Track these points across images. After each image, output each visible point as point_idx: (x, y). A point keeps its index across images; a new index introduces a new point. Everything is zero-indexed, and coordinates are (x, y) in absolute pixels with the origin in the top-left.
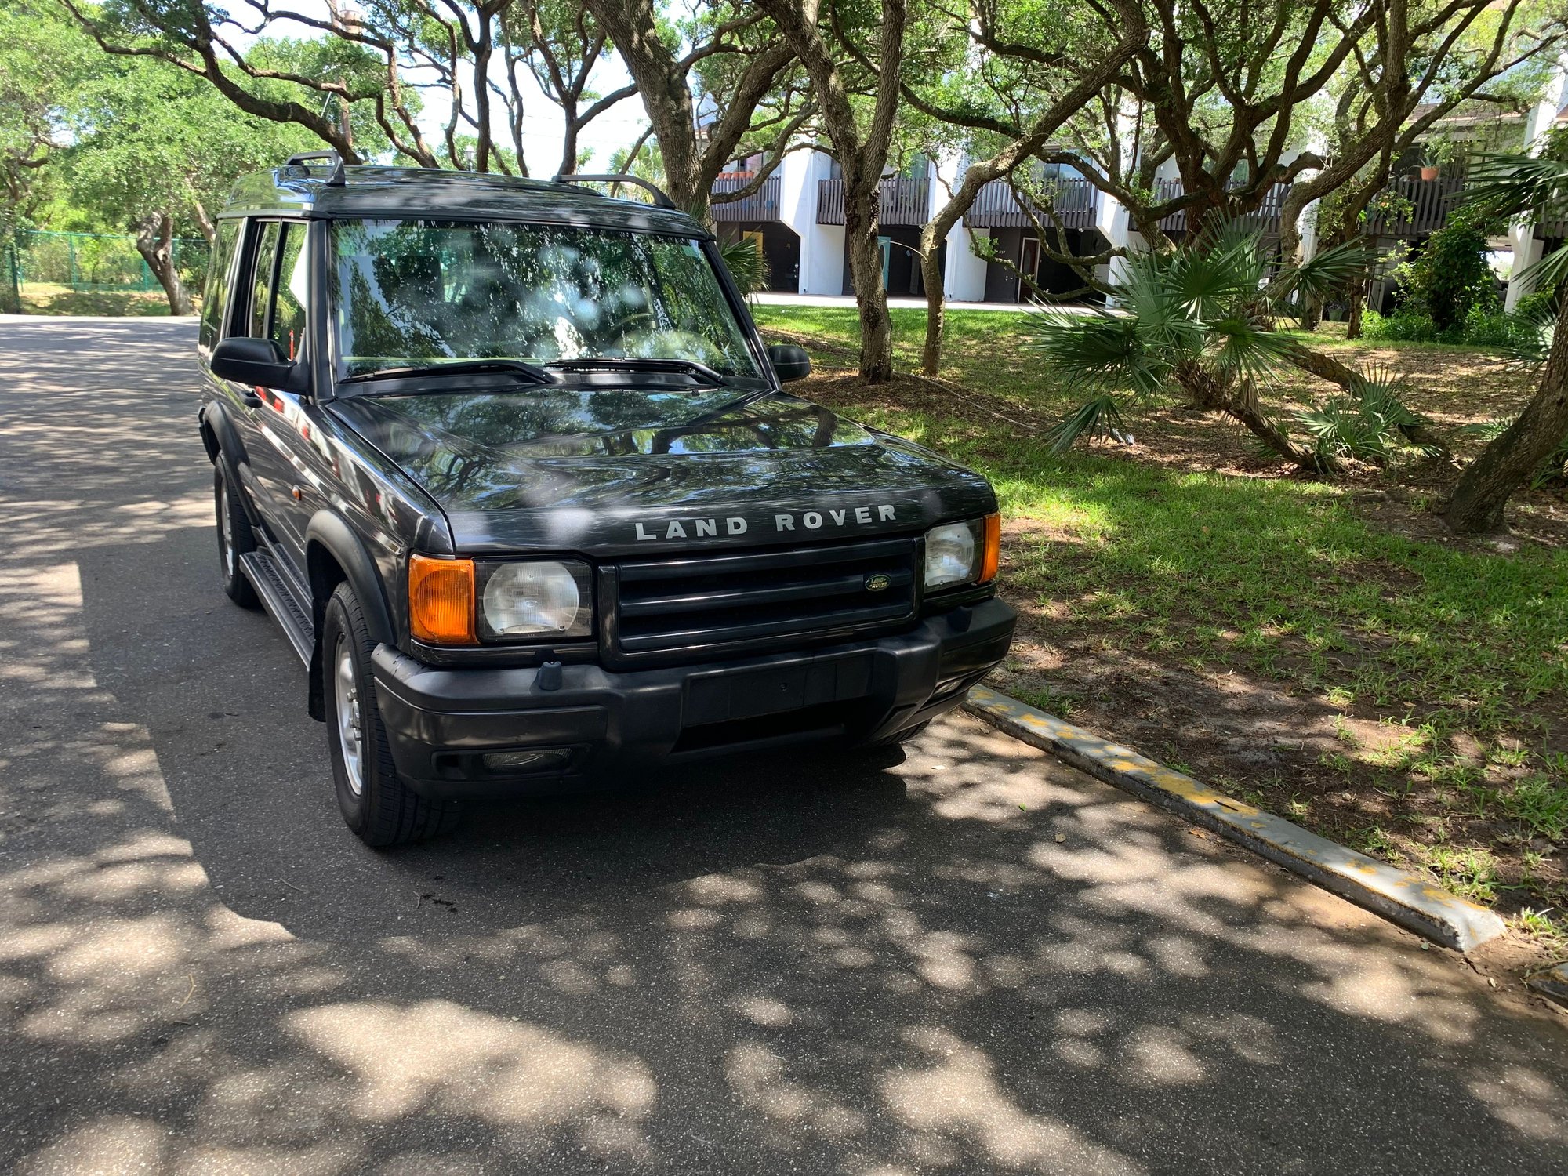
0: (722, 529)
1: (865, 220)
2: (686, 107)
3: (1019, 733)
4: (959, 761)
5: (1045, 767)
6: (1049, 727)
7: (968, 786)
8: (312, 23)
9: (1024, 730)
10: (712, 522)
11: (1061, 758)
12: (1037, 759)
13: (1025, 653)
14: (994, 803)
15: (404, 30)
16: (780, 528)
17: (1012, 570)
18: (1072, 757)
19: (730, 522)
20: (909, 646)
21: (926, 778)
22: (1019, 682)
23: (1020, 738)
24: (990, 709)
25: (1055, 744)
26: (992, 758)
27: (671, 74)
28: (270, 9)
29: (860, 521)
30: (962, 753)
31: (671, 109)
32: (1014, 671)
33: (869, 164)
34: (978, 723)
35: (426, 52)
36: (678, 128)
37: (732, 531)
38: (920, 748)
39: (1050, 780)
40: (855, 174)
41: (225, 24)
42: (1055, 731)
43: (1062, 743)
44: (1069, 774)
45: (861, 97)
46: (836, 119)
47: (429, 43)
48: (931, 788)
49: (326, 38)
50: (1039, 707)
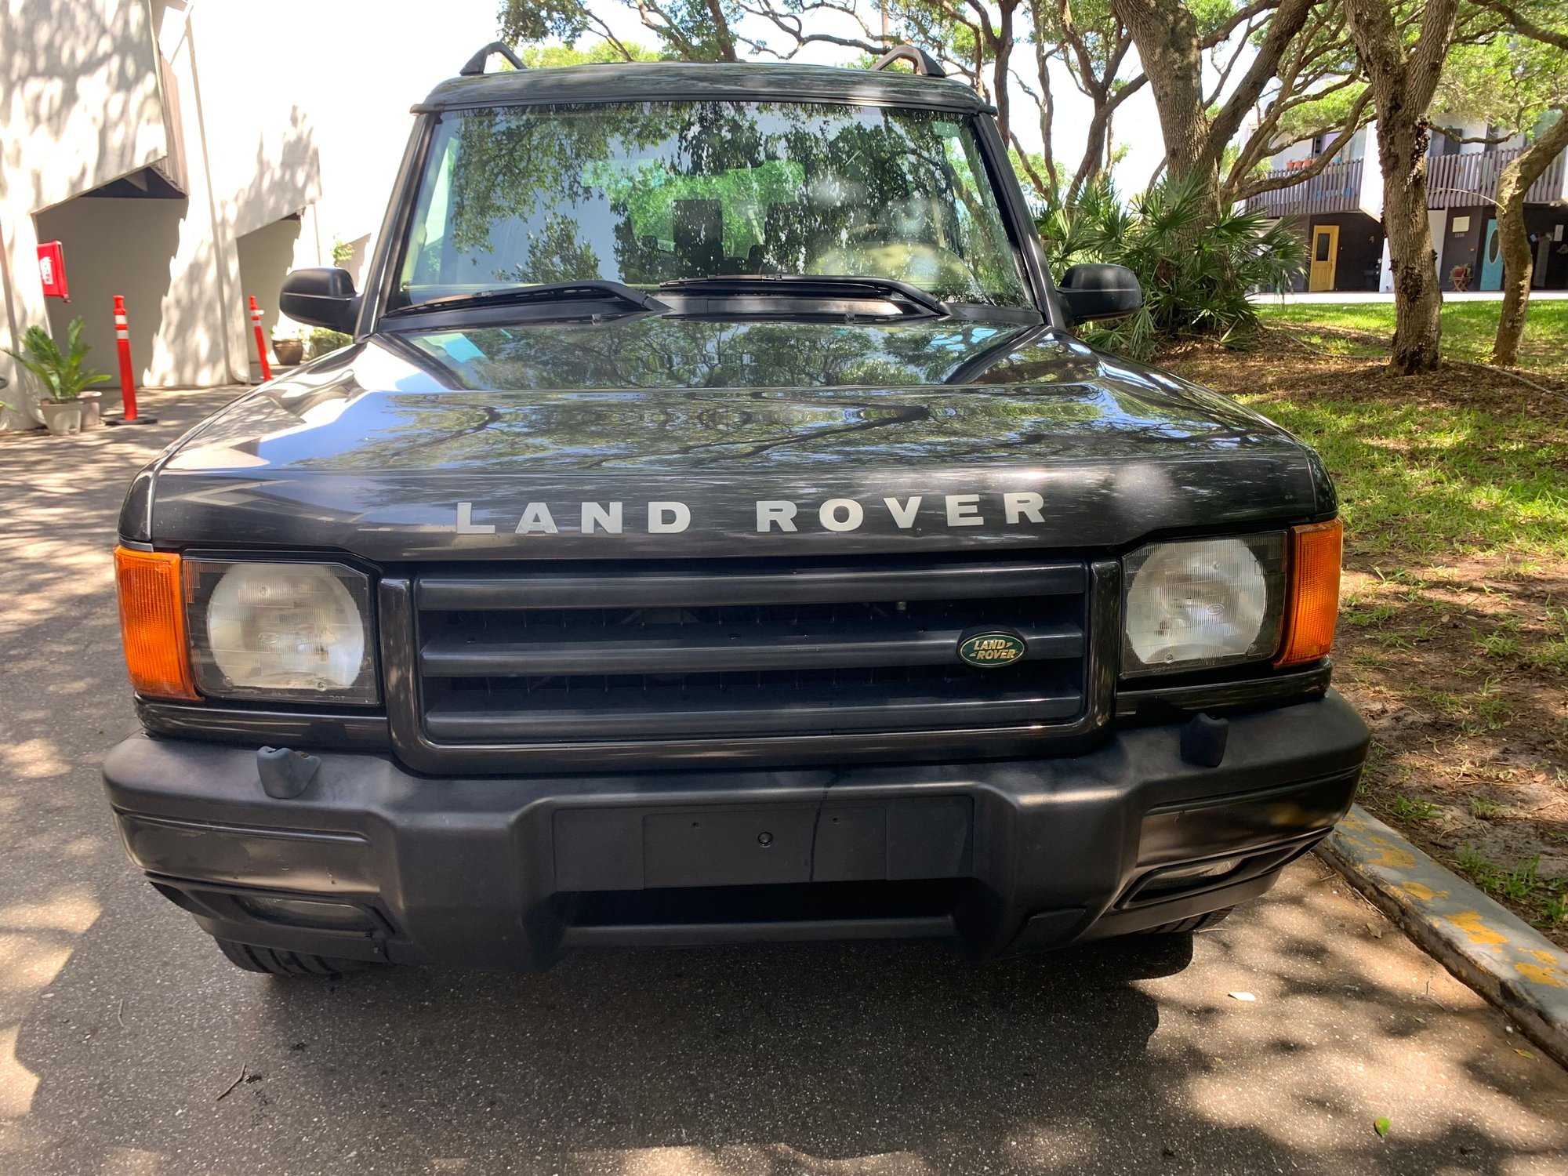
0: (636, 520)
1: (1405, 160)
2: (1192, 58)
3: (1440, 949)
4: (1296, 987)
5: (1471, 1037)
6: (1506, 948)
7: (1286, 1048)
8: (842, 42)
9: (1449, 944)
10: (616, 507)
11: (1514, 1021)
12: (1462, 1012)
13: (1516, 787)
14: (1325, 1103)
15: (934, 40)
16: (763, 526)
17: (1540, 636)
18: (1538, 1026)
19: (655, 509)
20: (1054, 787)
21: (1206, 1013)
22: (1488, 839)
23: (1440, 960)
24: (1394, 891)
25: (1505, 989)
26: (1367, 992)
27: (1176, 22)
28: (804, 35)
29: (953, 520)
30: (1307, 970)
31: (1174, 62)
32: (1484, 817)
33: (1413, 85)
34: (1365, 912)
35: (958, 61)
36: (1180, 84)
37: (656, 526)
38: (1226, 947)
39: (1477, 1071)
40: (1394, 99)
41: (762, 53)
42: (1516, 959)
43: (1520, 991)
44: (1522, 1060)
45: (1470, 49)
46: (1367, 30)
47: (960, 49)
48: (1205, 1039)
49: (861, 59)
50: (1506, 899)
